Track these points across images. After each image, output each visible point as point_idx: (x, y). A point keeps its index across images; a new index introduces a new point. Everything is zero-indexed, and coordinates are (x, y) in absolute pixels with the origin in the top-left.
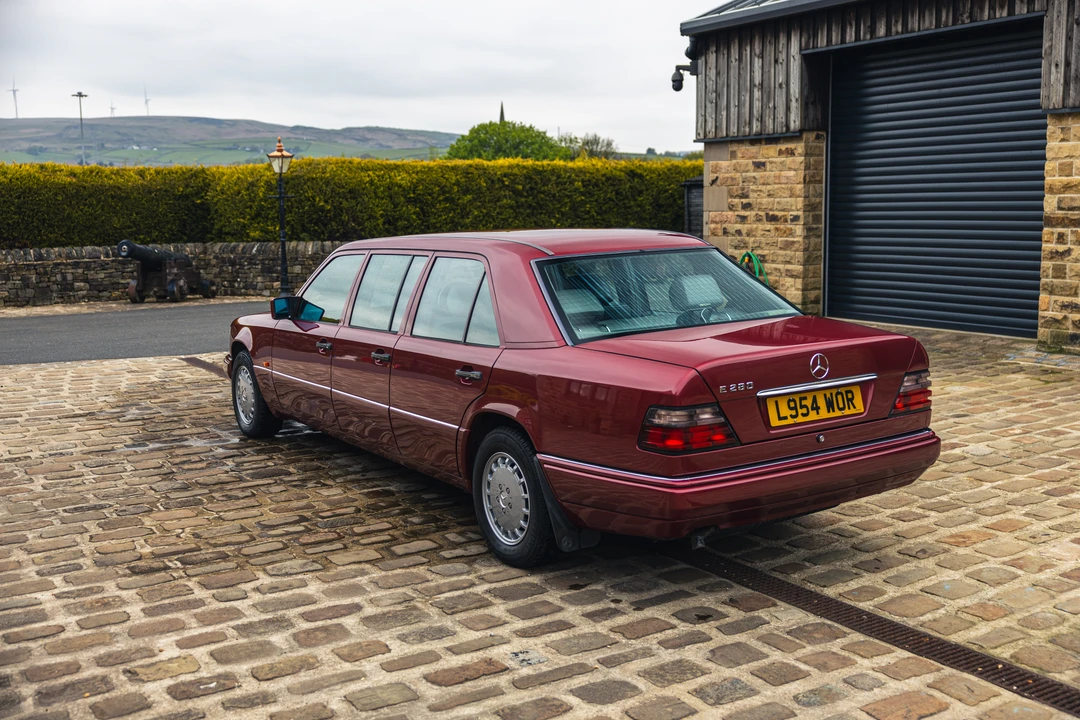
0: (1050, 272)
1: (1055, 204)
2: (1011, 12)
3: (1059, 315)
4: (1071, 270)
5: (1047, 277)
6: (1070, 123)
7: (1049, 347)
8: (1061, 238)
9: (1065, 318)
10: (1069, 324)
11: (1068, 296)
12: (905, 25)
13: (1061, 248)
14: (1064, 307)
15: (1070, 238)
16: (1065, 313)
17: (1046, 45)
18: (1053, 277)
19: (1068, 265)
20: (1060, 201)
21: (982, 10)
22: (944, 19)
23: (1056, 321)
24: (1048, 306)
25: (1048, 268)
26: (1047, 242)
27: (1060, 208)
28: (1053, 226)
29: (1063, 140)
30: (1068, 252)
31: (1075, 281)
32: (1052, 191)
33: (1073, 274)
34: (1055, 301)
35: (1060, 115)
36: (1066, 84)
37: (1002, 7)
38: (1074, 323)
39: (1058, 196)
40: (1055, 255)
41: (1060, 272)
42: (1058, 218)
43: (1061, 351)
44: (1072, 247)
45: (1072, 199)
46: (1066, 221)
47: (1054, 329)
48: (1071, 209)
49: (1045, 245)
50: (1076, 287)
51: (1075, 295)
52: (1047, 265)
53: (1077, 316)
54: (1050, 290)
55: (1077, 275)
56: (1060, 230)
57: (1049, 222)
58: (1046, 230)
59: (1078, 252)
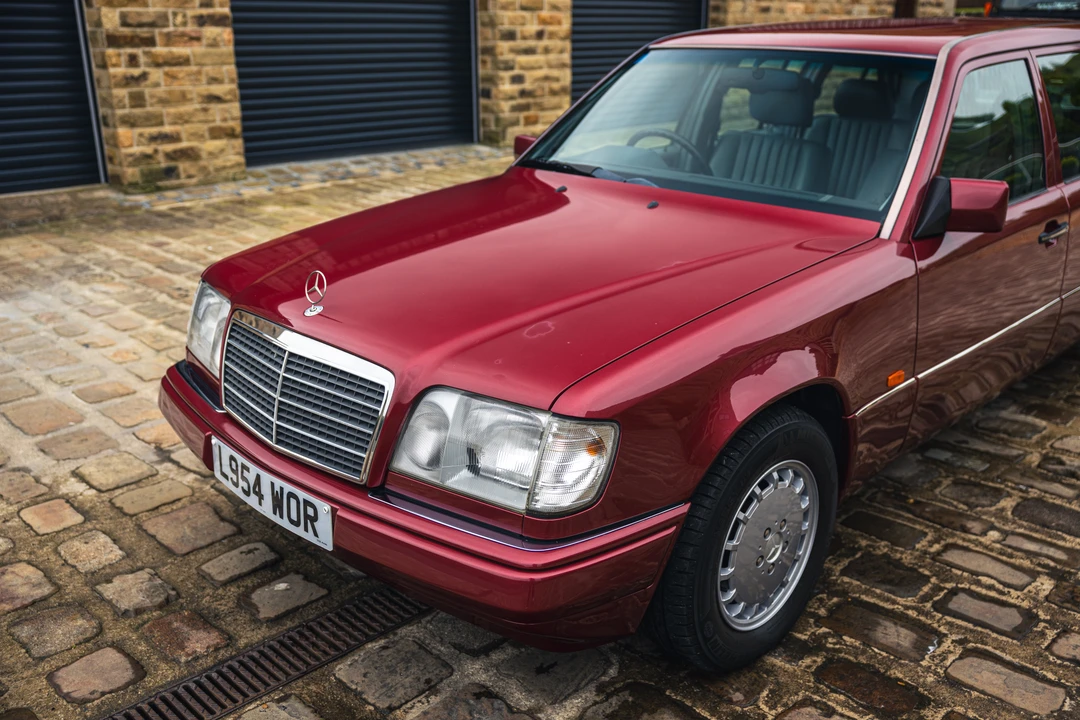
0: (127, 101)
1: (117, 20)
3: (149, 150)
4: (152, 96)
5: (124, 107)
7: (143, 188)
8: (133, 61)
9: (156, 151)
10: (160, 157)
11: (152, 126)
13: (136, 72)
14: (153, 139)
15: (142, 59)
16: (154, 145)
18: (132, 107)
19: (147, 92)
20: (123, 16)
23: (147, 157)
24: (130, 142)
25: (124, 97)
26: (115, 65)
27: (124, 24)
28: (120, 46)
30: (144, 76)
31: (157, 108)
32: (111, 2)
33: (155, 100)
34: (141, 135)
38: (167, 155)
39: (118, 11)
40: (129, 81)
41: (138, 100)
42: (125, 37)
43: (159, 189)
44: (147, 70)
45: (139, 14)
46: (137, 41)
47: (144, 167)
48: (141, 25)
49: (112, 70)
50: (161, 115)
51: (161, 124)
52: (122, 93)
53: (170, 147)
54: (130, 122)
55: (163, 102)
56: (129, 50)
57: (114, 41)
58: (110, 51)
59: (156, 75)
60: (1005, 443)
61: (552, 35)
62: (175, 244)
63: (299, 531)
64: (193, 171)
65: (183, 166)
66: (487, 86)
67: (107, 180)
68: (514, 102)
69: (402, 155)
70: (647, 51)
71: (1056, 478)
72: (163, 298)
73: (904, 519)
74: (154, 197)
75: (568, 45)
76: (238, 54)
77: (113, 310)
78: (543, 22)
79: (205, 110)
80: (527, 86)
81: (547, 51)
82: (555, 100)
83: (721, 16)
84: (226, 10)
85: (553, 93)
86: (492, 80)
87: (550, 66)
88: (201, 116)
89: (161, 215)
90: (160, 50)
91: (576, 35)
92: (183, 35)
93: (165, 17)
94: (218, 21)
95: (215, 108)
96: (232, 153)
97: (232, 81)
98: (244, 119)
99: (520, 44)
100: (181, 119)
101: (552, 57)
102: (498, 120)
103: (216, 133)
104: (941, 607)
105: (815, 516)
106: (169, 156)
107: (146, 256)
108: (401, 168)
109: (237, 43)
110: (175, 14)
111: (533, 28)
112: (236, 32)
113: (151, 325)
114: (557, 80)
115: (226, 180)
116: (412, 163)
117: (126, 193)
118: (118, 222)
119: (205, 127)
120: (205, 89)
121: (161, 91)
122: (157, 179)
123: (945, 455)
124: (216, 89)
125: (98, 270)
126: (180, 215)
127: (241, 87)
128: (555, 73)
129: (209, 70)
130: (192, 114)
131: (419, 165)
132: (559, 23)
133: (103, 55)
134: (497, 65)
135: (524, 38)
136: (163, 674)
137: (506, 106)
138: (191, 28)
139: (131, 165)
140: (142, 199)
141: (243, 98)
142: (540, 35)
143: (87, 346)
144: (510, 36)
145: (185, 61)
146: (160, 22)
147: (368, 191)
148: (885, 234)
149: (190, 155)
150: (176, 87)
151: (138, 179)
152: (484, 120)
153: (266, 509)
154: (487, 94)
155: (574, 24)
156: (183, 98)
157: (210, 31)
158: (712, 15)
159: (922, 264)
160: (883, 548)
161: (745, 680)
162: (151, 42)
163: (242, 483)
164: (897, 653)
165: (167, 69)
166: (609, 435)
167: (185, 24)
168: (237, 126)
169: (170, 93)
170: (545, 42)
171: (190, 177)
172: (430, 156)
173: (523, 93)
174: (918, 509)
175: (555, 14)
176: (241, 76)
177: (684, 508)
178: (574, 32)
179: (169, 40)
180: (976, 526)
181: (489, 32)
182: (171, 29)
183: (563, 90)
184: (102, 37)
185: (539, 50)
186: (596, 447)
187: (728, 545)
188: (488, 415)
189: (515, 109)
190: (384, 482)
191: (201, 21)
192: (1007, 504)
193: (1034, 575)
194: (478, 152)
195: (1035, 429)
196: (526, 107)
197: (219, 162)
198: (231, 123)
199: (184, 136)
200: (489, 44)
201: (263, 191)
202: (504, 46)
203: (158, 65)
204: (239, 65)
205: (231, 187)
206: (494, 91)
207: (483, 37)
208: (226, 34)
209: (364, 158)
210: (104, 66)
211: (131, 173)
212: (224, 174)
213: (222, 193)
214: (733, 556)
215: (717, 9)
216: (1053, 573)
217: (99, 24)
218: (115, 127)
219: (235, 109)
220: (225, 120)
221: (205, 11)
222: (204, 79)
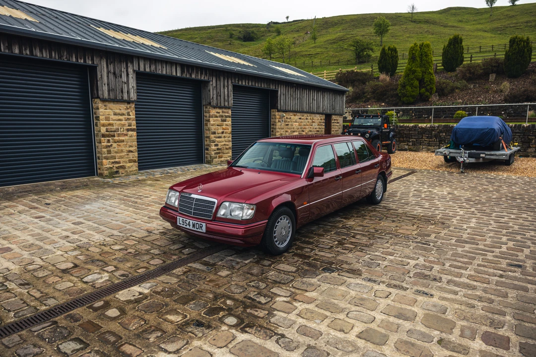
0: (106, 152)
1: (105, 130)
2: (85, 61)
3: (111, 166)
4: (113, 151)
5: (105, 154)
6: (107, 103)
7: (109, 177)
8: (109, 141)
10: (114, 168)
11: (113, 159)
12: (31, 52)
13: (109, 144)
14: (113, 163)
15: (111, 141)
16: (113, 165)
17: (99, 76)
18: (107, 154)
19: (112, 150)
20: (107, 129)
21: (72, 57)
22: (53, 55)
23: (111, 168)
24: (106, 163)
26: (103, 142)
27: (107, 131)
28: (105, 137)
29: (105, 109)
30: (111, 145)
31: (114, 154)
32: (103, 125)
34: (109, 162)
35: (104, 100)
36: (109, 91)
37: (81, 59)
38: (116, 167)
39: (106, 127)
40: (107, 147)
41: (109, 152)
42: (107, 135)
43: (114, 177)
45: (111, 128)
46: (110, 136)
47: (110, 171)
48: (111, 132)
49: (103, 144)
50: (115, 156)
51: (115, 159)
52: (105, 150)
53: (117, 165)
54: (107, 158)
55: (116, 152)
56: (108, 138)
57: (104, 136)
58: (102, 139)
59: (115, 145)
60: (336, 224)
61: (226, 133)
62: (126, 191)
63: (199, 230)
64: (123, 172)
65: (120, 170)
66: (207, 147)
67: (97, 175)
68: (215, 152)
69: (183, 167)
70: (256, 143)
71: (344, 228)
72: (130, 203)
73: (312, 235)
74: (113, 179)
75: (231, 135)
76: (137, 139)
77: (119, 206)
78: (224, 129)
79: (128, 155)
80: (219, 147)
81: (225, 137)
82: (227, 151)
83: (275, 127)
84: (135, 127)
85: (227, 149)
86: (209, 145)
87: (226, 142)
88: (126, 156)
89: (117, 184)
90: (116, 138)
91: (233, 133)
92: (123, 134)
93: (118, 129)
94: (132, 130)
95: (131, 154)
96: (134, 167)
97: (136, 146)
98: (138, 157)
99: (217, 135)
100: (121, 157)
101: (226, 139)
102: (211, 157)
103: (130, 161)
104: (316, 246)
105: (291, 228)
106: (117, 168)
107: (119, 194)
108: (183, 171)
109: (137, 136)
110: (121, 128)
111: (221, 131)
112: (137, 133)
113: (131, 209)
114: (228, 145)
115: (133, 174)
116: (186, 169)
117: (104, 178)
118: (105, 186)
119: (128, 159)
120: (128, 149)
121: (115, 150)
122: (113, 174)
123: (322, 226)
124: (131, 149)
125: (108, 198)
126: (123, 184)
127: (138, 148)
128: (227, 143)
129: (129, 143)
130: (124, 156)
131: (188, 170)
132: (228, 129)
133: (100, 140)
134: (210, 141)
135: (218, 134)
136: (169, 262)
137: (213, 153)
138: (125, 132)
139: (106, 170)
140: (109, 180)
141: (138, 151)
142: (223, 133)
143: (117, 213)
144: (214, 133)
145: (123, 141)
146: (117, 131)
147: (176, 177)
148: (302, 177)
149: (123, 167)
150: (120, 148)
151: (108, 174)
152: (206, 157)
153: (191, 227)
154: (207, 149)
155: (232, 129)
156: (122, 151)
157: (130, 133)
158: (272, 126)
159: (309, 183)
160: (307, 239)
161: (279, 256)
162: (114, 136)
163: (185, 224)
164: (307, 252)
165: (118, 143)
166: (255, 207)
167: (123, 131)
168: (136, 159)
169: (118, 150)
170: (224, 135)
171: (122, 174)
172: (191, 167)
173: (218, 149)
174: (315, 234)
175: (227, 127)
176: (138, 145)
177: (267, 221)
178: (232, 132)
179: (119, 135)
180: (326, 236)
181: (208, 132)
182: (120, 132)
183: (230, 148)
184: (100, 134)
185: (222, 137)
186: (252, 209)
187: (274, 235)
188: (234, 206)
189: (215, 154)
190: (215, 219)
191: (128, 130)
192: (333, 232)
193: (334, 241)
194: (205, 166)
195: (342, 221)
196: (219, 153)
197: (131, 169)
198: (135, 158)
199: (121, 162)
200: (208, 135)
201: (144, 177)
202: (212, 136)
203: (115, 142)
204: (137, 142)
205: (134, 176)
206: (209, 149)
207: (207, 133)
208: (135, 133)
209: (171, 168)
210: (100, 143)
211: (106, 173)
212: (132, 173)
213: (133, 178)
214: (276, 232)
215: (273, 125)
216: (338, 241)
217: (100, 131)
218: (102, 159)
219: (136, 154)
220: (133, 157)
221: (129, 127)
222: (128, 146)
